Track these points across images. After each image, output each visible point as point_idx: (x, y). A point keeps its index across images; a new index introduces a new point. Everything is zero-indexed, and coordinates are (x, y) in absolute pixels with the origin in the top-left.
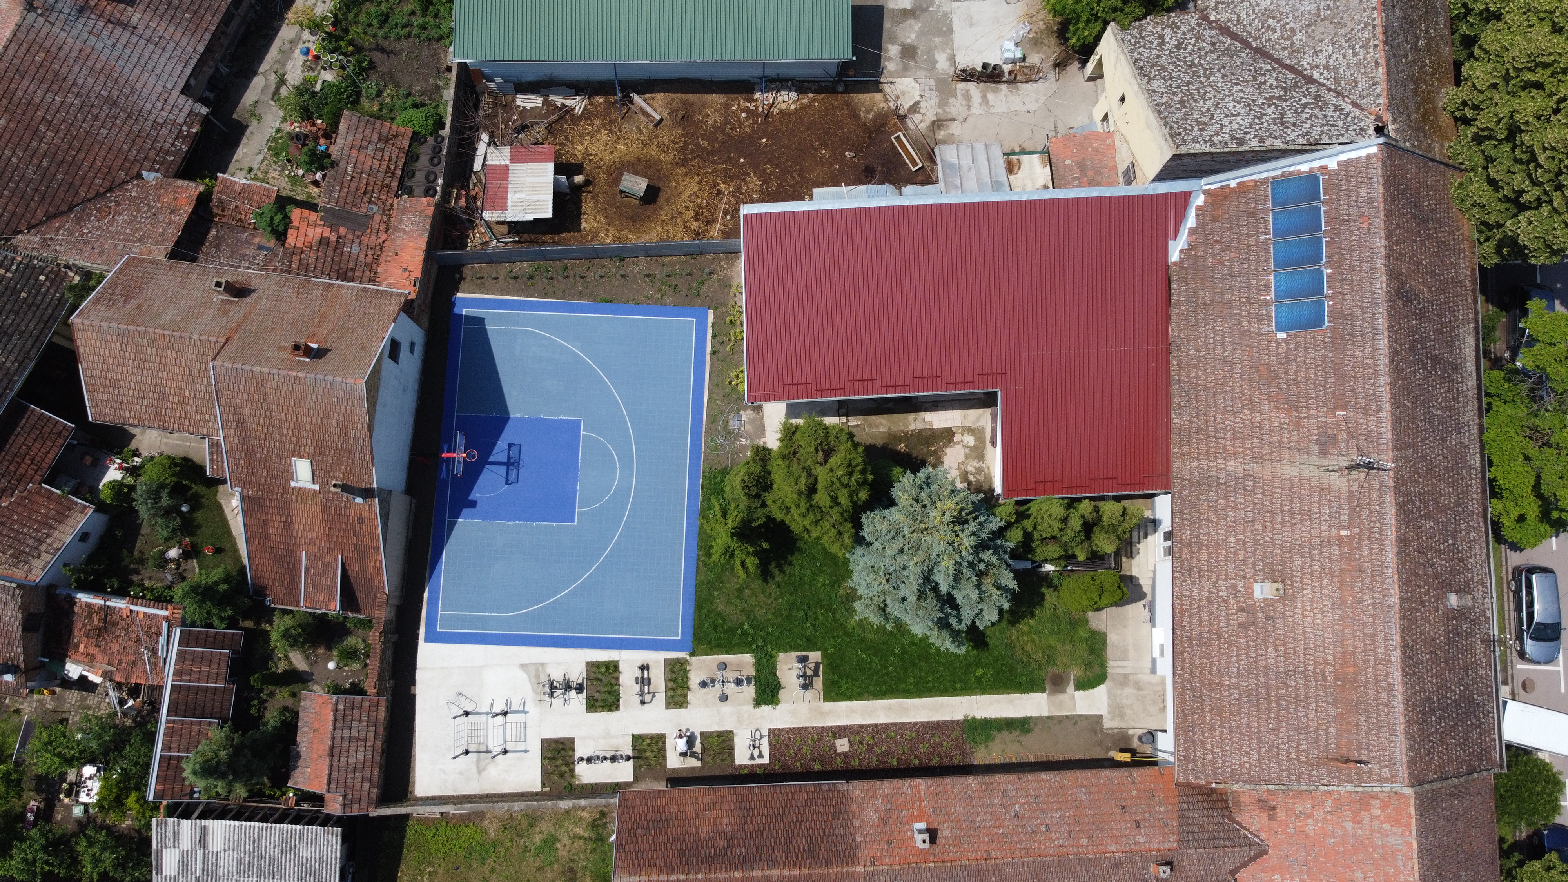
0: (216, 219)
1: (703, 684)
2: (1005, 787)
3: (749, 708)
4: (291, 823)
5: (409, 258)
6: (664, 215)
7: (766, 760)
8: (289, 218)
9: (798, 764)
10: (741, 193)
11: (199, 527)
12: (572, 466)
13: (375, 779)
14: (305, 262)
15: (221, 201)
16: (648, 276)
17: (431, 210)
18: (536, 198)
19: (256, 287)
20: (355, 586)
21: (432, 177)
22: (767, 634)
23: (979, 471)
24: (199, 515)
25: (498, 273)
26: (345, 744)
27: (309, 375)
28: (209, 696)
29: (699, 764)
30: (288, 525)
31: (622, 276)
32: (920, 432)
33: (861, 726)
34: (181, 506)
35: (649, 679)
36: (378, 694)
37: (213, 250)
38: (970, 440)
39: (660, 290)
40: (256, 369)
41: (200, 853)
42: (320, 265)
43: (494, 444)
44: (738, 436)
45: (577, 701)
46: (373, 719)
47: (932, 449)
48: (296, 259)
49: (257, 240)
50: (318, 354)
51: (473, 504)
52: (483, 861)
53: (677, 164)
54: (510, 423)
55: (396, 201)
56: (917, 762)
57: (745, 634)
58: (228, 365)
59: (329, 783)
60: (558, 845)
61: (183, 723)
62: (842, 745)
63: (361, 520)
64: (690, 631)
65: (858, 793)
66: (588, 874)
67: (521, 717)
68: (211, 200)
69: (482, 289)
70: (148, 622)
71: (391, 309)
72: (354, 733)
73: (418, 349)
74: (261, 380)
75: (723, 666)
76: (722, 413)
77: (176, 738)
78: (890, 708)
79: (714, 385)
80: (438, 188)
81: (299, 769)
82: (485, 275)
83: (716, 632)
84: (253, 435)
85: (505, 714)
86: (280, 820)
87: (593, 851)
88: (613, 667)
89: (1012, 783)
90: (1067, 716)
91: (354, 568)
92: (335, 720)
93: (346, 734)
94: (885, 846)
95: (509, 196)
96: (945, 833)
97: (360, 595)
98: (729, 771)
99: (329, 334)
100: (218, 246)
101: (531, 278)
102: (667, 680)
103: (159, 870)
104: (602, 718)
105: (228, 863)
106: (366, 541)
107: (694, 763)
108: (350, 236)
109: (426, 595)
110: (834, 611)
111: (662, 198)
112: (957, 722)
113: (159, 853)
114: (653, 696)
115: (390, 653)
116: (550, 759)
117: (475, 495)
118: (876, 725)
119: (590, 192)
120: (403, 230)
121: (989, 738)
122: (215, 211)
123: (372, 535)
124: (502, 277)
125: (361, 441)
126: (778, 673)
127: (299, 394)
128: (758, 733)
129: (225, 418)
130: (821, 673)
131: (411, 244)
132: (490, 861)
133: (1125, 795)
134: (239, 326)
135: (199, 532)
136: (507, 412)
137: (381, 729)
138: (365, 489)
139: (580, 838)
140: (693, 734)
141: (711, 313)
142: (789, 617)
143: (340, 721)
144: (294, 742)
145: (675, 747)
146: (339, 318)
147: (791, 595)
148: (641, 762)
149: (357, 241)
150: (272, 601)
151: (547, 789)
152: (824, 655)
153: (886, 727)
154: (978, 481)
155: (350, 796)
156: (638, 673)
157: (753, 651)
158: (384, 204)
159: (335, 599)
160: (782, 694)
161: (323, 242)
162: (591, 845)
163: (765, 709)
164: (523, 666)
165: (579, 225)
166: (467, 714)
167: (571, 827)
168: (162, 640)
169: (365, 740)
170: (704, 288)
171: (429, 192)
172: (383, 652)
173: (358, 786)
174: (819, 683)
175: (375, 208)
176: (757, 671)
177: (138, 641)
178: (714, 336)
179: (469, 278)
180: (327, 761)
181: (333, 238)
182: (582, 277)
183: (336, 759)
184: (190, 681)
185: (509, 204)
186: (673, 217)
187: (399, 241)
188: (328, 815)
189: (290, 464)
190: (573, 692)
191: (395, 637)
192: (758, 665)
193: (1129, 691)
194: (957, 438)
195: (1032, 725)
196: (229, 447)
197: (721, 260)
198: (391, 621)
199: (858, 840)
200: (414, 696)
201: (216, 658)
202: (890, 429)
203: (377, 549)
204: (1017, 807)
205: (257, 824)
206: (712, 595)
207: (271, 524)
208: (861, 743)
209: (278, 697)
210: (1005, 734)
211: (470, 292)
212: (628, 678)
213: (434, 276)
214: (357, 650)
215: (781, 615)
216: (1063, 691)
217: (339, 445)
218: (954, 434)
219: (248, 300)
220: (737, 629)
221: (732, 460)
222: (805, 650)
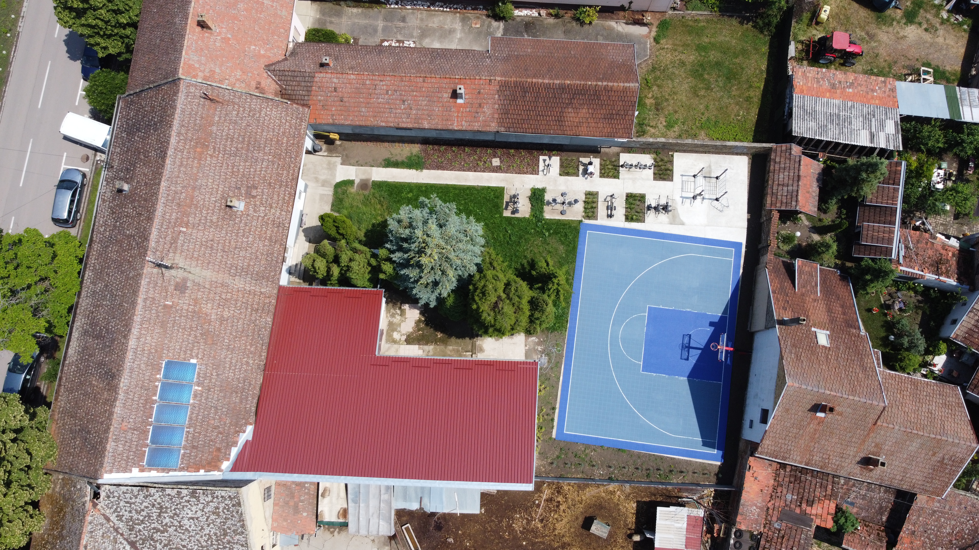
0: (882, 528)
1: (576, 201)
2: (408, 120)
3: (549, 188)
4: (822, 141)
5: (754, 487)
6: (580, 508)
7: (541, 158)
8: (834, 522)
9: (523, 153)
10: (527, 519)
11: (882, 326)
12: (649, 342)
13: (772, 163)
14: (823, 489)
15: (880, 540)
16: (593, 466)
17: (739, 518)
18: (668, 522)
19: (856, 467)
20: (786, 274)
21: (738, 545)
22: (535, 229)
23: (393, 316)
24: (883, 334)
25: (693, 477)
26: (791, 182)
27: (823, 391)
28: (872, 218)
29: (581, 159)
30: (829, 310)
31: (610, 467)
32: (427, 344)
33: (484, 171)
34: (895, 339)
35: (608, 209)
36: (771, 211)
37: (884, 504)
38: (396, 336)
39: (586, 455)
40: (856, 398)
41: (873, 130)
42: (813, 486)
43: (698, 361)
44: (542, 352)
45: (651, 200)
46: (774, 196)
47: (420, 332)
48: (829, 492)
49: (855, 510)
50: (817, 408)
51: (711, 324)
52: (708, 120)
53: (569, 545)
54: (687, 374)
55: (762, 530)
56: (454, 149)
57: (548, 230)
58: (875, 403)
59: (800, 161)
60: (665, 124)
61: (887, 203)
62: (496, 162)
63: (785, 309)
64: (581, 235)
65: (493, 124)
66: (648, 107)
67: (685, 195)
68: (887, 542)
69: (704, 467)
70: (912, 264)
71: (767, 442)
72: (785, 189)
73: (747, 424)
74: (853, 392)
75: (562, 213)
76: (552, 368)
77: (891, 195)
78: (466, 180)
79: (555, 387)
80: (733, 536)
81: (817, 172)
82: (701, 476)
83: (565, 233)
84: (855, 362)
85: (694, 198)
86: (828, 143)
87: (645, 119)
88: (628, 218)
89: (403, 122)
90: (362, 166)
91: (787, 284)
92: (797, 196)
93: (790, 188)
94: (482, 91)
95: (685, 525)
96: (447, 95)
97: (783, 270)
98: (564, 154)
99: (809, 424)
100: (881, 508)
101: (671, 471)
102: (596, 207)
103: (896, 124)
104: (637, 190)
105: (857, 123)
106: (781, 297)
107: (585, 160)
108: (793, 506)
109: (741, 271)
110: (494, 238)
111: (581, 520)
112: (427, 169)
113: (897, 132)
114: (605, 199)
115: (764, 237)
116: (669, 170)
117: (710, 330)
118: (475, 171)
119: (629, 529)
120: (757, 508)
121: (409, 158)
122: (884, 534)
123: (777, 300)
124: (691, 473)
125: (787, 351)
126: (530, 206)
127: (829, 381)
128: (545, 173)
129: (874, 373)
130: (505, 203)
131: (752, 496)
132: (704, 119)
133: (339, 108)
134: (868, 434)
135: (882, 323)
136: (689, 381)
137: (769, 191)
138: (783, 325)
139: (652, 127)
140: (584, 176)
141: (554, 436)
142: (521, 238)
143: (794, 195)
144: (820, 189)
145: (595, 167)
146: (803, 436)
147: (518, 251)
148: (615, 163)
149: (788, 503)
150: (836, 272)
151: (670, 153)
152: (501, 213)
153: (469, 170)
154: (395, 310)
155: (787, 154)
156: (614, 212)
157: (544, 220)
158: (770, 528)
159: (799, 266)
160: (529, 193)
161: (810, 503)
162: (646, 122)
163: (539, 186)
164: (683, 224)
165: (637, 506)
166: (717, 200)
167: (657, 133)
168: (902, 253)
169: (778, 185)
170: (557, 453)
171: (739, 534)
172: (768, 235)
173: (783, 160)
174: (506, 198)
175: (776, 525)
176: (542, 208)
177: (917, 255)
178: (553, 420)
179: (712, 474)
180: (801, 173)
181: (804, 506)
182: (637, 469)
183: (796, 174)
184: (884, 227)
185: (686, 519)
186: (574, 505)
187: (760, 500)
188: (800, 146)
189: (831, 344)
190: (653, 206)
191: (760, 246)
192: (542, 211)
193: (323, 177)
194: (404, 338)
195: (383, 163)
196: (870, 357)
197: (545, 472)
198: (763, 255)
199: (497, 96)
200: (749, 212)
201: (869, 239)
202: (446, 348)
203: (774, 292)
204: (403, 107)
205: (841, 142)
206: (566, 255)
207: (840, 312)
208: (485, 162)
209: (830, 220)
210: (400, 159)
211: (711, 464)
212: (620, 211)
213: (736, 476)
214: (783, 242)
215: (525, 239)
216: (361, 180)
217: (801, 350)
218: (406, 340)
219: (862, 455)
220: (553, 233)
221: (547, 337)
222: (513, 218)
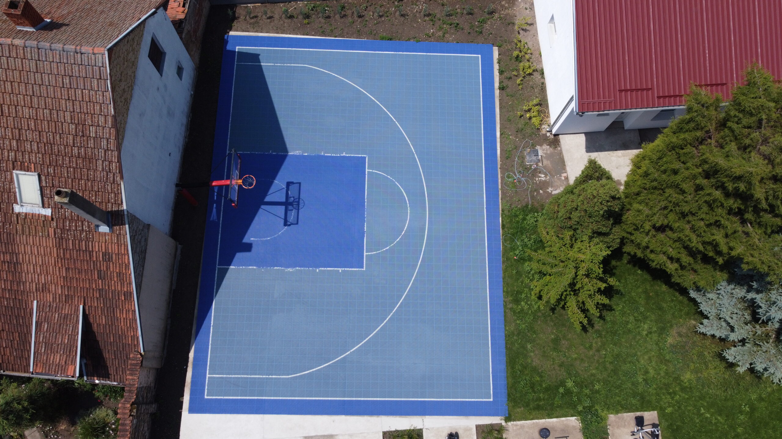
12: (357, 206)
16: (429, 15)
20: (102, 344)
22: (594, 392)
25: (273, 12)
27: (29, 43)
30: (14, 267)
31: (401, 15)
39: (441, 28)
43: (270, 182)
44: (536, 172)
50: (49, 27)
51: (248, 247)
54: (288, 160)
57: (568, 392)
63: (107, 257)
64: (504, 392)
69: (256, 27)
71: (153, 0)
75: (546, 433)
76: (516, 148)
79: (505, 120)
82: (260, 14)
83: (534, 391)
88: (415, 438)
91: (99, 322)
97: (108, 355)
99: (71, 13)
101: (307, 16)
106: (115, 285)
109: (191, 355)
115: (145, 428)
117: (251, 237)
123: (122, 277)
124: (276, 16)
136: (284, 150)
138: (112, 212)
141: (496, 50)
142: (615, 371)
152: (662, 415)
157: (579, 413)
159: (74, 362)
164: (308, 438)
170: (487, 26)
172: (136, 428)
176: (586, 437)
178: (501, 72)
179: (242, 17)
189: (12, 180)
191: (153, 408)
192: (586, 430)
198: (148, 388)
203: (128, 295)
206: (524, 348)
211: (243, 31)
215: (606, 369)
217: (76, 151)
220: (557, 387)
221: (533, 197)
222: (637, 410)
